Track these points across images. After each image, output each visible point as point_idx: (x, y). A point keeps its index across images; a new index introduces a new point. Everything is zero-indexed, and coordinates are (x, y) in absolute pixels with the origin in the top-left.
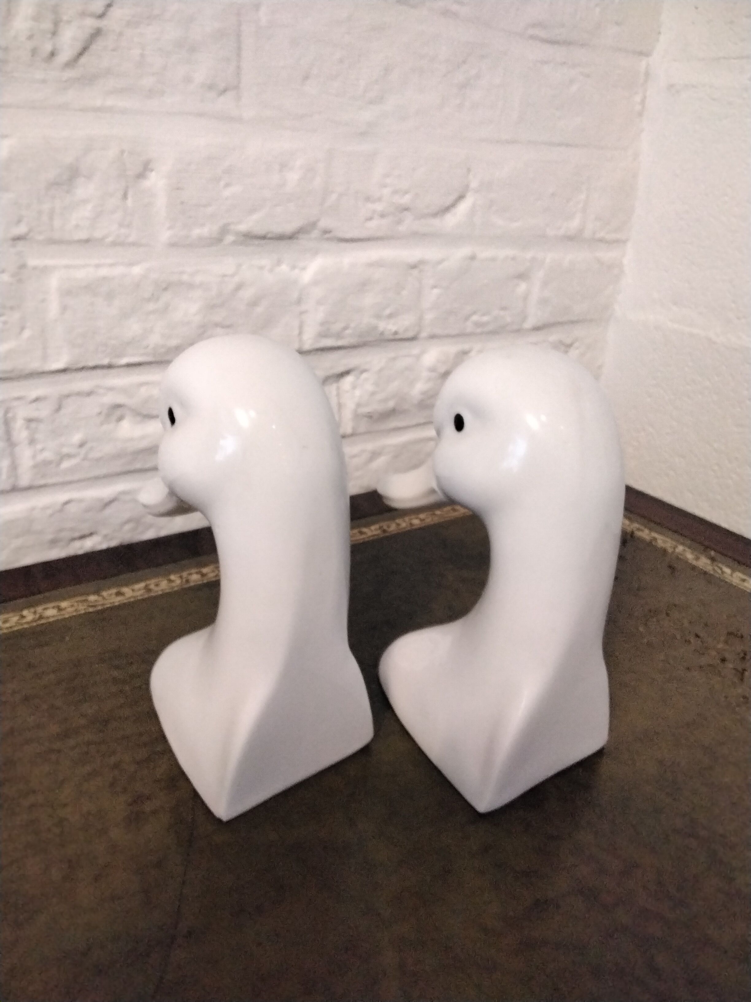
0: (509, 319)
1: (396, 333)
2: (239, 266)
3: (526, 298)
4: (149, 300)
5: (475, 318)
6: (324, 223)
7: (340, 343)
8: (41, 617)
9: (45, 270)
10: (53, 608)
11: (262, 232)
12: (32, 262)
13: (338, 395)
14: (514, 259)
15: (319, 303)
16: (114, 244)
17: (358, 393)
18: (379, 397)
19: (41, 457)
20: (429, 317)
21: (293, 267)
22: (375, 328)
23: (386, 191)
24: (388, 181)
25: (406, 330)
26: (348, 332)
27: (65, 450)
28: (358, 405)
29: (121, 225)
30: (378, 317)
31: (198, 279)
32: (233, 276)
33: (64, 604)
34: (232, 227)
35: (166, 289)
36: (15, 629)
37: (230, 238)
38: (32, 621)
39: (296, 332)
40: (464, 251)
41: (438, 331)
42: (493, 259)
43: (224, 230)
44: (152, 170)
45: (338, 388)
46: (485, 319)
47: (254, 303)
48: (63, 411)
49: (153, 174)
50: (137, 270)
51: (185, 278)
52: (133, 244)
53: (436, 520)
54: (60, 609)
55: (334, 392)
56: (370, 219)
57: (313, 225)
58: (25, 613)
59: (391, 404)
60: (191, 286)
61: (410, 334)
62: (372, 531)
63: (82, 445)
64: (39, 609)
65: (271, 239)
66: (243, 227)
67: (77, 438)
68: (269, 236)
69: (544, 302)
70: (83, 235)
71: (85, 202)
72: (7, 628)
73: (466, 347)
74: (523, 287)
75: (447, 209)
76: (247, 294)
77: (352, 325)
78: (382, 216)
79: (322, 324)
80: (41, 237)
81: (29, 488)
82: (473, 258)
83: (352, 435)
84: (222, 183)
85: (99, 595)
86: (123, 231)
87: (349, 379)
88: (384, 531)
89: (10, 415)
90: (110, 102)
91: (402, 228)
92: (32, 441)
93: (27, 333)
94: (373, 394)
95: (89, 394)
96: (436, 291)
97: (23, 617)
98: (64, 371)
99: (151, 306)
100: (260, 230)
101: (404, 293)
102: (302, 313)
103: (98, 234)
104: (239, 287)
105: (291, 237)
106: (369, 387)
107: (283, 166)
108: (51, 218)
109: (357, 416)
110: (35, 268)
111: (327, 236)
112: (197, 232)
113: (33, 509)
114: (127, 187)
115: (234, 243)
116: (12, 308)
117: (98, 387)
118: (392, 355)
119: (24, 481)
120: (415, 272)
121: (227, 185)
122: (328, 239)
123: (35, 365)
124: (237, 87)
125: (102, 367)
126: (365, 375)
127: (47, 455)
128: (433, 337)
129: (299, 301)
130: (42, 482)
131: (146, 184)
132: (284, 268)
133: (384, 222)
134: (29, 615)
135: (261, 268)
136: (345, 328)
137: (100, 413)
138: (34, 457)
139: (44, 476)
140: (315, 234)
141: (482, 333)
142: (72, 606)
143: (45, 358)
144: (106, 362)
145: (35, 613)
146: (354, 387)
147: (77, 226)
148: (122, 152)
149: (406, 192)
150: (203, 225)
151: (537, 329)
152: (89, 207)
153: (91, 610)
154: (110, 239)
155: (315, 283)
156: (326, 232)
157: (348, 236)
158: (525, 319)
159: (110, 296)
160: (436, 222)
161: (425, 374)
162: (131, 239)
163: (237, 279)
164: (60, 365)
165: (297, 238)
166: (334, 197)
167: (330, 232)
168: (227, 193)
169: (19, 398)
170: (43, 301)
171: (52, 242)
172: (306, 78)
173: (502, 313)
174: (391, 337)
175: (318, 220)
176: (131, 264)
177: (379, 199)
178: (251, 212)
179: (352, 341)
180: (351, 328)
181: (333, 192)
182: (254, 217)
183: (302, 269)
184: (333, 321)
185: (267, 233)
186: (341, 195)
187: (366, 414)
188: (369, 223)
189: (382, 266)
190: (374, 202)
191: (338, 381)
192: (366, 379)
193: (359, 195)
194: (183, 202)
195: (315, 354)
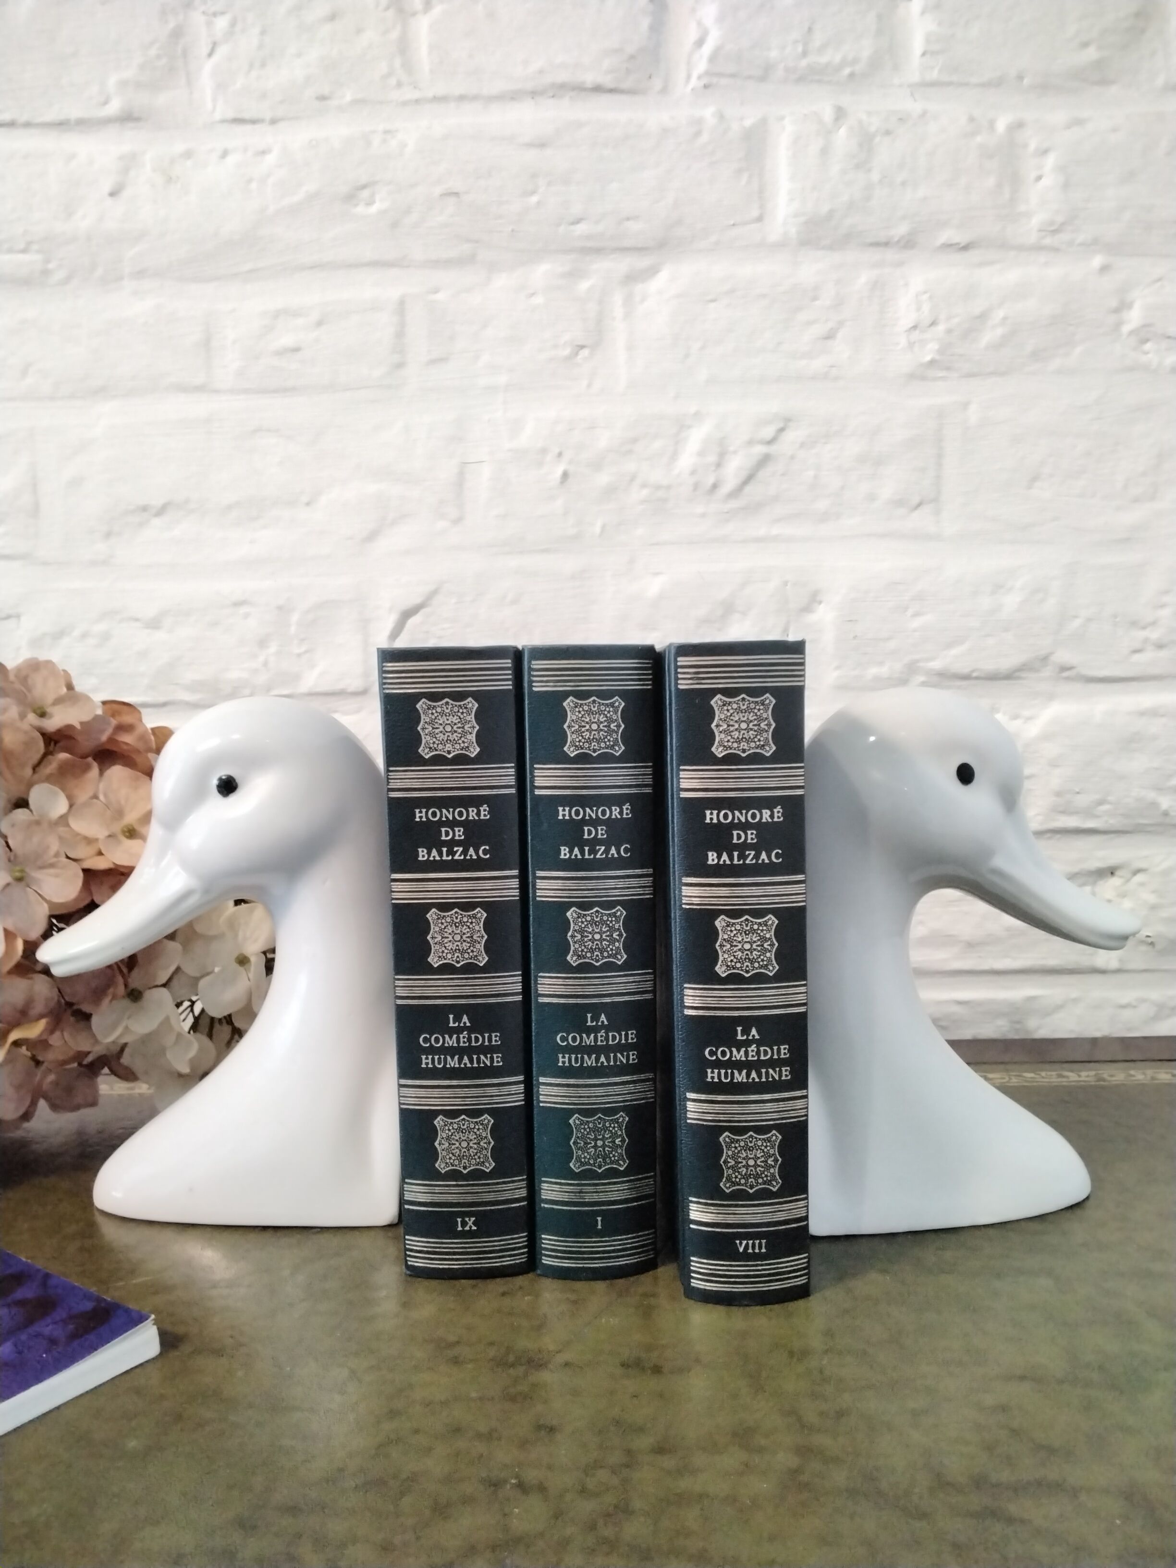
6: (1060, 657)
11: (966, 671)
15: (1053, 765)
17: (1128, 903)
18: (1164, 914)
21: (1015, 717)
22: (1154, 805)
23: (1165, 613)
26: (1106, 808)
30: (1160, 789)
34: (921, 664)
37: (919, 678)
43: (911, 669)
44: (820, 602)
49: (821, 606)
56: (1139, 651)
57: (1045, 659)
65: (977, 678)
66: (937, 665)
68: (975, 675)
77: (1110, 798)
78: (1160, 646)
79: (1059, 794)
83: (1118, 971)
84: (910, 612)
87: (1115, 882)
90: (775, 531)
94: (1155, 907)
100: (963, 667)
105: (1009, 676)
106: (1148, 897)
107: (998, 588)
111: (1067, 674)
112: (873, 671)
121: (916, 615)
122: (1068, 679)
124: (936, 500)
126: (1139, 878)
131: (812, 618)
133: (1163, 654)
136: (1101, 803)
140: (1047, 672)
146: (1123, 895)
148: (786, 583)
150: (881, 663)
155: (1046, 737)
156: (1064, 668)
157: (1100, 673)
165: (1019, 678)
166: (1077, 623)
167: (1070, 668)
168: (917, 623)
172: (1035, 478)
175: (1051, 653)
177: (1154, 623)
178: (950, 645)
179: (1113, 822)
180: (1110, 803)
181: (1076, 617)
182: (954, 652)
183: (1029, 719)
184: (1077, 790)
185: (973, 671)
186: (1089, 620)
187: (1144, 939)
188: (1137, 657)
189: (1163, 716)
190: (1144, 628)
191: (1094, 883)
192: (1142, 884)
193: (1118, 620)
194: (856, 636)
195: (1049, 838)
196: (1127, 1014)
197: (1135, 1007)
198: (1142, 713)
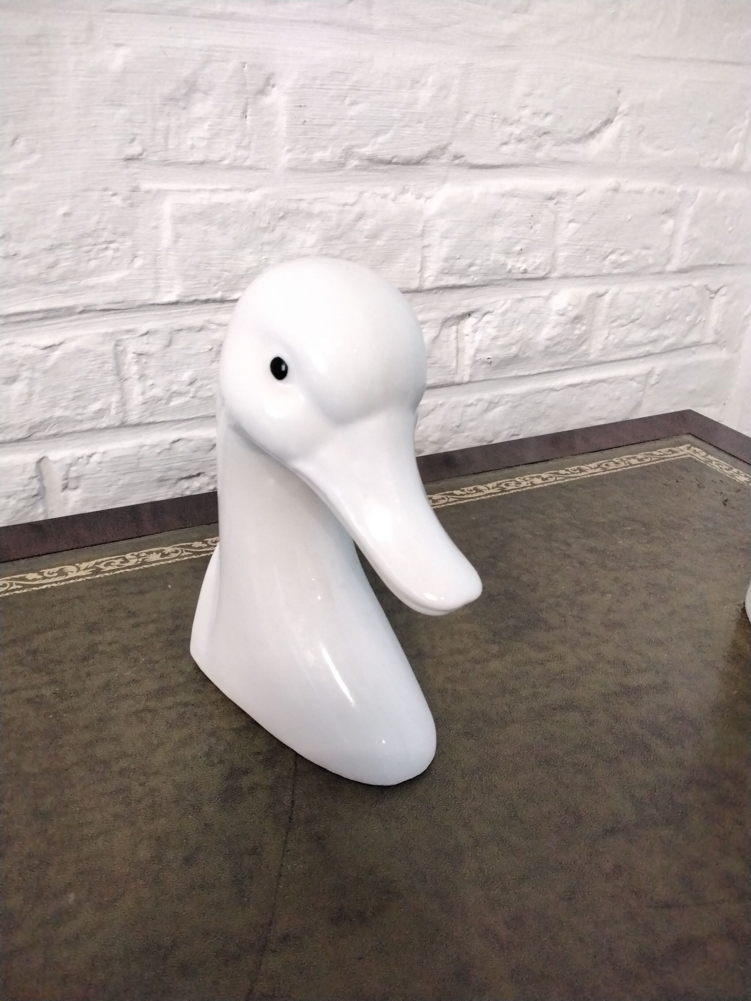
0: (651, 261)
1: (525, 271)
2: (361, 193)
3: (672, 235)
4: (265, 229)
5: (613, 257)
6: (456, 147)
7: (463, 282)
8: (144, 563)
9: (159, 194)
10: (157, 552)
11: (386, 157)
12: (145, 186)
13: (457, 338)
14: (661, 192)
15: (444, 237)
16: (231, 167)
17: (478, 336)
18: (500, 342)
19: (150, 394)
20: (562, 254)
21: (419, 197)
22: (503, 265)
23: (526, 112)
24: (529, 101)
25: (537, 268)
26: (473, 269)
27: (175, 388)
28: (478, 350)
29: (239, 147)
30: (507, 253)
31: (317, 208)
32: (352, 205)
33: (168, 550)
34: (356, 150)
35: (282, 218)
36: (118, 572)
37: (354, 163)
38: (135, 566)
39: (418, 269)
40: (609, 181)
41: (571, 271)
42: (639, 192)
43: (348, 153)
44: (273, 86)
45: (457, 332)
46: (624, 259)
47: (374, 236)
48: (173, 347)
49: (275, 89)
50: (254, 197)
51: (303, 206)
52: (251, 168)
53: (560, 481)
54: (163, 555)
55: (453, 336)
56: (506, 143)
57: (444, 149)
58: (128, 556)
59: (514, 350)
60: (310, 215)
61: (541, 273)
62: (489, 489)
63: (191, 384)
64: (143, 553)
65: (396, 163)
66: (367, 151)
67: (186, 376)
68: (395, 160)
69: (691, 241)
70: (198, 156)
71: (202, 119)
72: (109, 571)
73: (601, 289)
74: (670, 223)
75: (592, 134)
76: (368, 225)
77: (478, 262)
78: (520, 140)
79: (446, 260)
80: (155, 158)
81: (138, 425)
82: (616, 190)
83: (469, 382)
84: (347, 102)
85: (204, 542)
86: (240, 153)
87: (471, 321)
88: (503, 490)
89: (120, 348)
90: (231, 8)
91: (540, 155)
92: (142, 377)
93: (138, 262)
94: (495, 338)
95: (201, 329)
96: (572, 225)
97: (126, 561)
98: (176, 303)
99: (267, 237)
100: (386, 154)
101: (538, 226)
102: (425, 247)
103: (214, 156)
104: (360, 217)
105: (419, 162)
106: (492, 331)
107: (415, 83)
108: (166, 138)
109: (475, 362)
110: (148, 192)
111: (457, 162)
112: (318, 155)
113: (142, 446)
114: (247, 104)
115: (356, 168)
116: (123, 234)
117: (209, 322)
118: (519, 297)
119: (133, 418)
120: (551, 204)
121: (353, 104)
122: (458, 165)
123: (147, 297)
125: (215, 301)
126: (487, 317)
127: (157, 392)
128: (565, 277)
129: (423, 235)
130: (151, 419)
131: (267, 101)
132: (409, 197)
133: (522, 146)
134: (132, 559)
135: (385, 196)
136: (471, 265)
137: (211, 350)
138: (143, 393)
139: (152, 414)
140: (444, 159)
141: (618, 274)
142: (177, 552)
143: (156, 289)
144: (218, 295)
145: (138, 557)
146: (475, 331)
147: (193, 147)
148: (243, 65)
149: (547, 114)
150: (325, 148)
151: (681, 271)
152: (206, 126)
153: (194, 557)
154: (226, 162)
155: (442, 214)
156: (456, 157)
157: (481, 161)
158: (669, 260)
159: (224, 225)
160: (578, 148)
161: (554, 318)
162: (248, 163)
163: (357, 209)
164: (172, 298)
165: (424, 164)
166: (468, 117)
167: (461, 157)
168: (353, 111)
169: (128, 331)
170: (156, 228)
171: (166, 163)
173: (644, 252)
174: (520, 276)
175: (449, 144)
176: (248, 190)
177: (518, 121)
178: (377, 134)
179: (477, 279)
180: (476, 265)
181: (467, 112)
182: (380, 139)
183: (428, 198)
184: (458, 257)
185: (393, 158)
186: (476, 115)
187: (486, 360)
188: (505, 149)
189: (515, 197)
190: (512, 124)
191: (458, 324)
192: (488, 322)
193: (495, 116)
194: (305, 121)
195: (435, 293)
196: (470, 410)
197: (476, 405)
198: (503, 195)
